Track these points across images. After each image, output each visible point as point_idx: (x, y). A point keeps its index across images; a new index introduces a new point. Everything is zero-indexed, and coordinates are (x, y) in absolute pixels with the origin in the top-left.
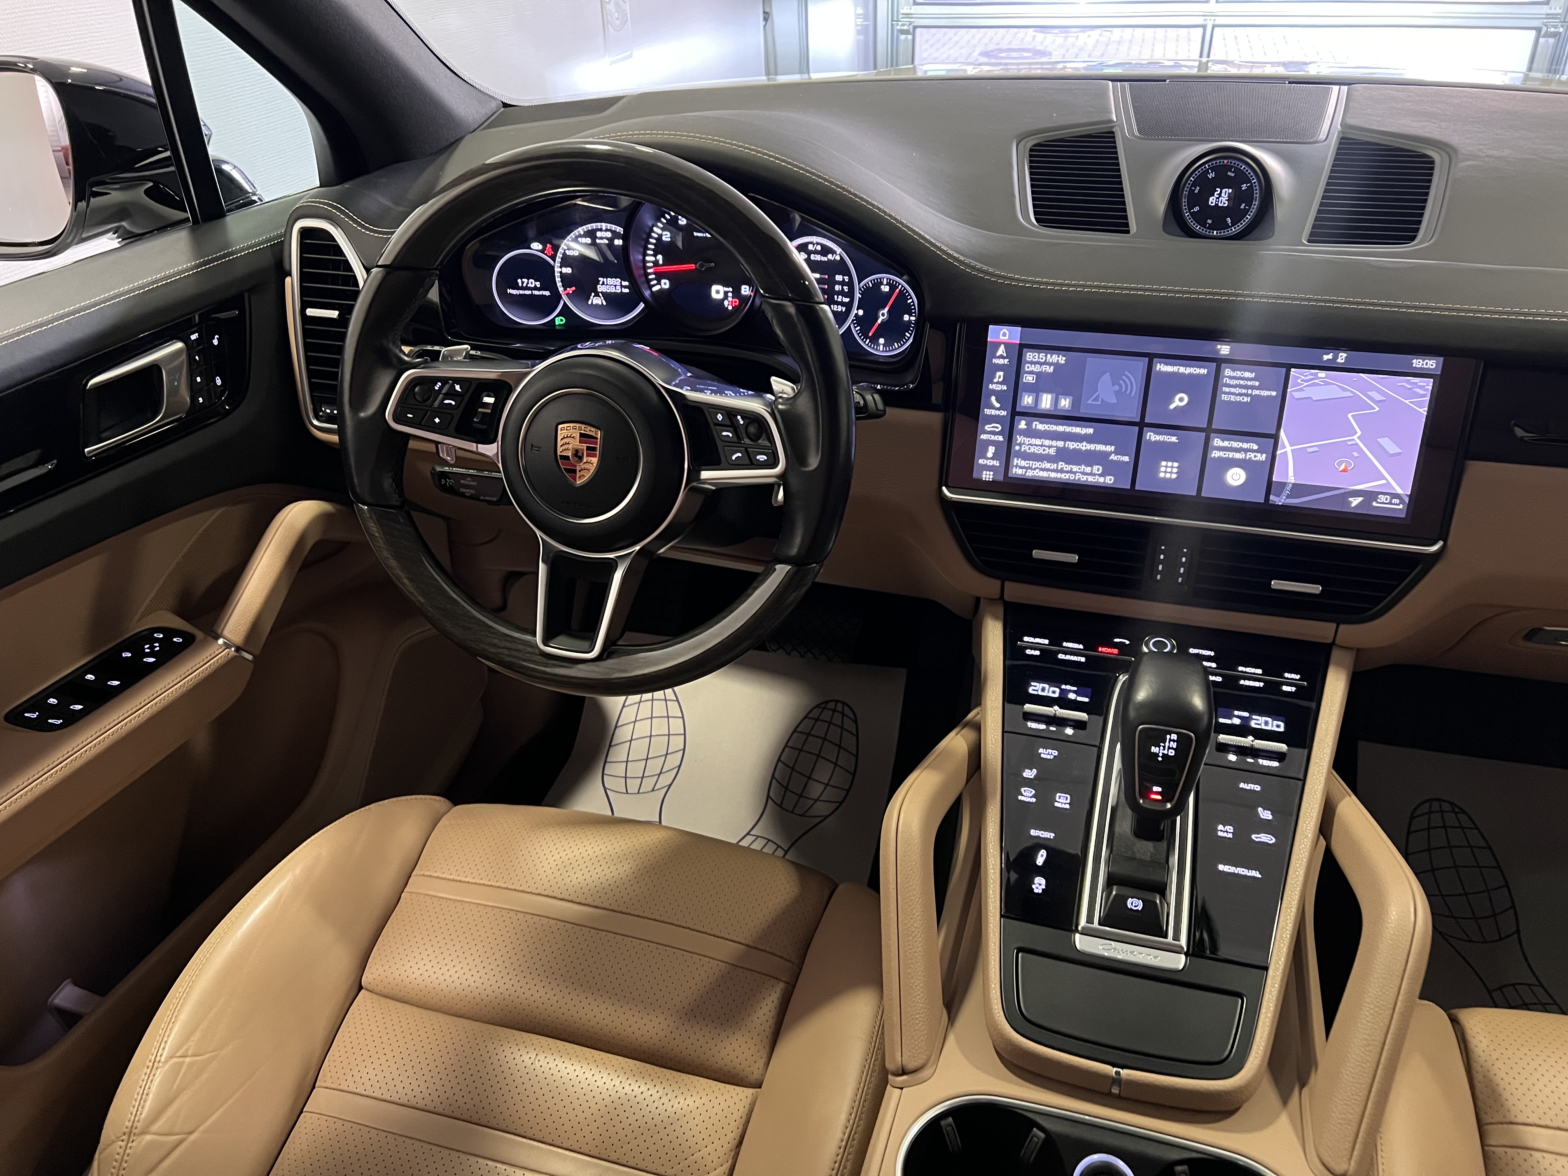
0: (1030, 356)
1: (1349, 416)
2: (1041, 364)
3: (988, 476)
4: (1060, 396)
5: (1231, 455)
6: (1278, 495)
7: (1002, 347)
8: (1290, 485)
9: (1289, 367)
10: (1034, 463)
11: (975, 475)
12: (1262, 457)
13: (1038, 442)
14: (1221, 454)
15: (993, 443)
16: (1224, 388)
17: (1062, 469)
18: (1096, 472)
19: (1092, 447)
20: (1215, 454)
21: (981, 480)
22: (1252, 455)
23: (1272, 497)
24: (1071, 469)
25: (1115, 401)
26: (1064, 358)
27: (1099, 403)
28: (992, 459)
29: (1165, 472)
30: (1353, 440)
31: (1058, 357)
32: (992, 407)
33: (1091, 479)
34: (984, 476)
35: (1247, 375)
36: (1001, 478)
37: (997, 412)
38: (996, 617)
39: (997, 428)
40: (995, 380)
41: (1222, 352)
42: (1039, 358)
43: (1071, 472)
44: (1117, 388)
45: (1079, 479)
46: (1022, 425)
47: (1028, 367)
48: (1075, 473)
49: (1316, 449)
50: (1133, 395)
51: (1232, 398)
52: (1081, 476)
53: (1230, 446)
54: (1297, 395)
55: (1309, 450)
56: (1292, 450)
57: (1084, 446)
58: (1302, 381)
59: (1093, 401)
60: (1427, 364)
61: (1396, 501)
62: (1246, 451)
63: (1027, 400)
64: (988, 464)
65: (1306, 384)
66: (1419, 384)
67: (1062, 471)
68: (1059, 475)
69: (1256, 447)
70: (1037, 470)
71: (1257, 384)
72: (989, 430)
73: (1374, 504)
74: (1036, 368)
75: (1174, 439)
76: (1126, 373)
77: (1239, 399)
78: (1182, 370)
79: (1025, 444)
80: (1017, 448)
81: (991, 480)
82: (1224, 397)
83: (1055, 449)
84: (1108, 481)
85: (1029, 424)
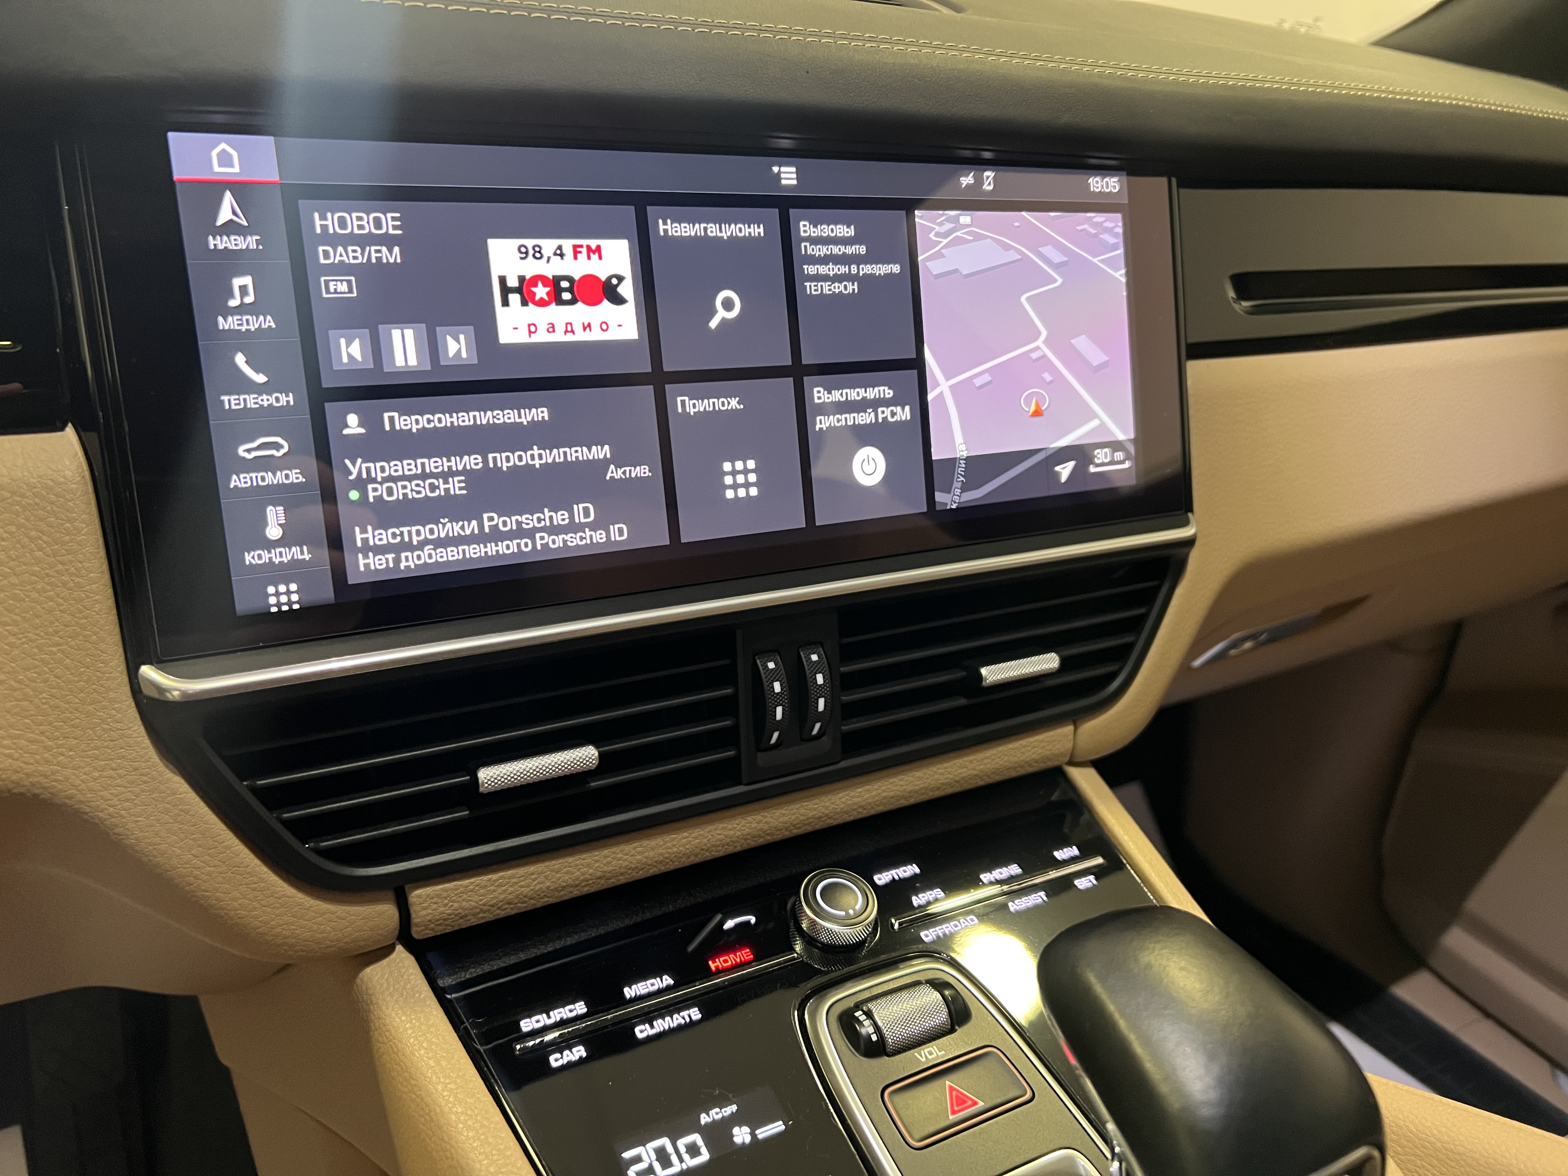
0: (323, 219)
1: (1024, 298)
2: (362, 241)
3: (284, 599)
4: (439, 330)
5: (850, 419)
6: (948, 489)
7: (229, 197)
8: (963, 463)
9: (909, 207)
10: (414, 529)
11: (243, 604)
12: (904, 414)
13: (408, 466)
14: (832, 420)
15: (276, 494)
16: (804, 267)
17: (494, 528)
18: (583, 521)
19: (554, 456)
20: (824, 421)
21: (266, 614)
22: (887, 412)
23: (939, 497)
24: (519, 523)
28: (283, 542)
29: (735, 486)
30: (1038, 348)
32: (246, 386)
33: (574, 540)
34: (273, 600)
35: (841, 231)
36: (326, 593)
37: (266, 400)
39: (277, 446)
40: (233, 303)
41: (784, 182)
42: (351, 224)
43: (520, 533)
45: (545, 546)
46: (353, 425)
47: (326, 255)
48: (531, 534)
49: (987, 378)
51: (827, 288)
52: (548, 539)
53: (843, 399)
54: (936, 268)
55: (978, 382)
57: (539, 457)
58: (937, 235)
60: (1107, 185)
61: (1119, 455)
62: (876, 404)
63: (349, 351)
64: (275, 560)
65: (945, 241)
66: (1106, 225)
67: (496, 536)
68: (491, 549)
69: (889, 393)
70: (428, 549)
71: (862, 250)
72: (249, 457)
73: (1093, 468)
74: (353, 255)
75: (733, 403)
77: (838, 288)
78: (713, 230)
79: (374, 481)
80: (354, 495)
81: (296, 607)
82: (811, 288)
83: (463, 478)
84: (615, 536)
85: (371, 422)
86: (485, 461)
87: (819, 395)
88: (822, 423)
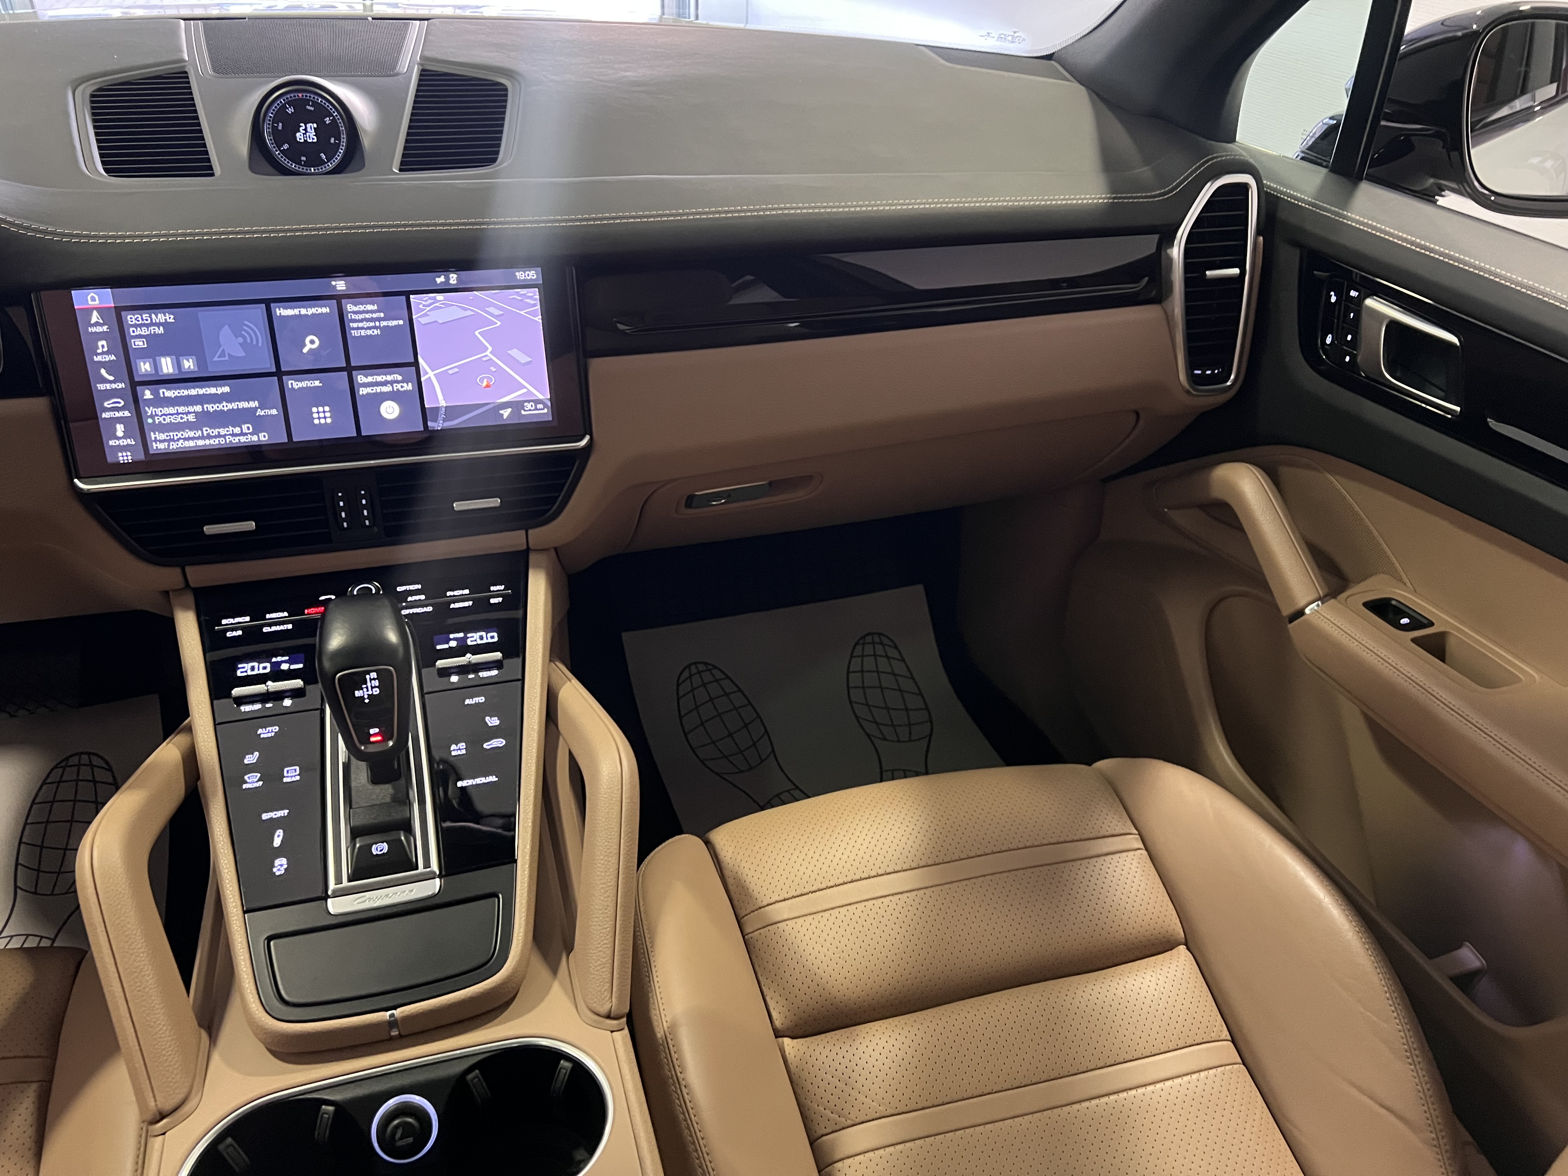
0: (131, 318)
1: (477, 333)
2: (147, 326)
3: (125, 458)
4: (181, 358)
5: (378, 389)
6: (435, 420)
7: (95, 313)
8: (443, 409)
9: (407, 294)
10: (175, 434)
11: (110, 460)
12: (409, 387)
13: (172, 410)
14: (368, 390)
15: (120, 420)
16: (351, 324)
17: (208, 434)
18: (247, 431)
19: (233, 406)
21: (119, 464)
22: (399, 386)
23: (430, 424)
24: (219, 432)
25: (244, 355)
26: (172, 317)
27: (227, 358)
28: (124, 437)
29: (319, 418)
30: (487, 356)
31: (165, 316)
32: (105, 381)
33: (243, 439)
34: (121, 458)
35: (370, 307)
36: (141, 457)
37: (114, 386)
38: (186, 608)
39: (119, 403)
40: (99, 351)
41: (338, 288)
42: (142, 319)
43: (219, 436)
44: (241, 340)
45: (231, 441)
46: (148, 395)
47: (133, 332)
48: (224, 436)
49: (456, 370)
50: (260, 345)
51: (363, 333)
52: (232, 438)
53: (374, 381)
54: (424, 321)
55: (450, 372)
56: (434, 375)
57: (226, 406)
58: (424, 306)
59: (219, 357)
60: (528, 275)
61: (540, 406)
62: (392, 383)
63: (145, 367)
64: (122, 444)
65: (428, 308)
66: (528, 295)
67: (209, 437)
68: (207, 442)
69: (400, 378)
70: (181, 441)
71: (382, 315)
72: (109, 406)
73: (523, 412)
74: (144, 331)
75: (317, 383)
76: (246, 322)
77: (369, 332)
78: (303, 311)
79: (157, 415)
80: (150, 421)
81: (130, 461)
82: (355, 333)
83: (194, 415)
84: (262, 438)
85: (155, 393)
86: (203, 408)
87: (361, 379)
88: (363, 391)
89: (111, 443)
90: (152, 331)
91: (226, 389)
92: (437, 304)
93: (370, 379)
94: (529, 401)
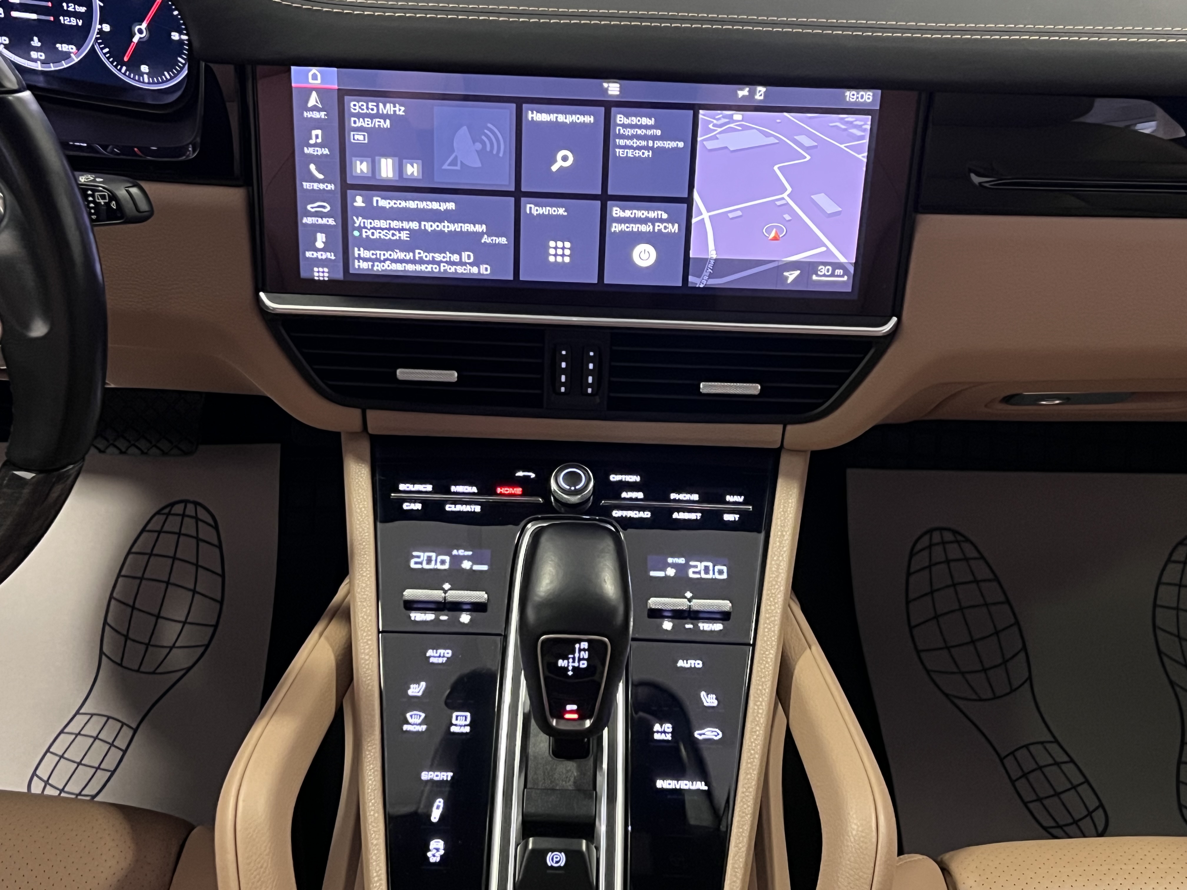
0: (355, 106)
1: (776, 168)
2: (372, 117)
3: (321, 274)
4: (404, 161)
5: (635, 227)
6: (699, 276)
7: (314, 95)
8: (712, 262)
9: (695, 108)
10: (382, 253)
11: (304, 274)
12: (674, 228)
13: (383, 224)
14: (623, 227)
15: (322, 228)
16: (617, 140)
17: (421, 258)
18: (467, 261)
19: (456, 227)
20: (616, 228)
21: (314, 280)
22: (662, 226)
23: (691, 279)
24: (433, 257)
26: (403, 109)
27: (458, 168)
28: (323, 250)
29: (556, 255)
30: (783, 199)
31: (395, 107)
32: (313, 179)
33: (460, 270)
34: (316, 274)
35: (645, 121)
36: (339, 275)
37: (322, 186)
38: (360, 458)
39: (324, 207)
40: (312, 142)
41: (610, 93)
42: (368, 108)
43: (433, 262)
44: (479, 146)
45: (445, 270)
46: (359, 202)
47: (355, 122)
48: (439, 263)
49: (739, 213)
50: (501, 155)
51: (630, 153)
52: (447, 267)
53: (633, 216)
54: (710, 145)
55: (731, 215)
56: (710, 217)
57: (447, 227)
58: (714, 125)
59: (449, 165)
60: (862, 97)
61: (839, 272)
62: (653, 221)
63: (361, 167)
64: (320, 257)
65: (719, 130)
66: (856, 123)
67: (421, 262)
68: (418, 268)
69: (665, 216)
70: (388, 263)
71: (659, 132)
72: (313, 210)
73: (814, 277)
74: (366, 123)
75: (561, 211)
76: (489, 125)
77: (638, 153)
78: (561, 118)
79: (366, 228)
80: (356, 233)
81: (326, 279)
82: (619, 152)
83: (408, 232)
84: (483, 271)
85: (368, 201)
86: (420, 226)
87: (616, 211)
89: (308, 254)
90: (377, 124)
91: (451, 206)
92: (732, 125)
93: (628, 214)
94: (825, 264)
